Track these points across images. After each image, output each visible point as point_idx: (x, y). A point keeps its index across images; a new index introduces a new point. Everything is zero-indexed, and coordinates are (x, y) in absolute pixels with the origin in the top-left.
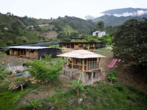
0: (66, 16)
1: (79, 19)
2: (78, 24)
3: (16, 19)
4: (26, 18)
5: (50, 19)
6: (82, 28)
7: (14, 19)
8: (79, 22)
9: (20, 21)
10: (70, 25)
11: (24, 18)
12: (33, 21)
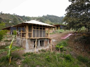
0: (47, 15)
1: (56, 16)
2: (54, 19)
3: (18, 17)
4: (24, 16)
5: (38, 17)
6: (57, 21)
7: (17, 17)
8: (55, 18)
9: (20, 18)
10: (50, 20)
11: (23, 16)
12: (28, 18)
